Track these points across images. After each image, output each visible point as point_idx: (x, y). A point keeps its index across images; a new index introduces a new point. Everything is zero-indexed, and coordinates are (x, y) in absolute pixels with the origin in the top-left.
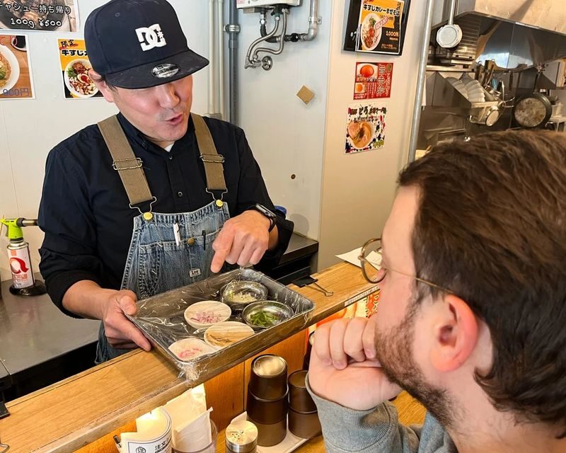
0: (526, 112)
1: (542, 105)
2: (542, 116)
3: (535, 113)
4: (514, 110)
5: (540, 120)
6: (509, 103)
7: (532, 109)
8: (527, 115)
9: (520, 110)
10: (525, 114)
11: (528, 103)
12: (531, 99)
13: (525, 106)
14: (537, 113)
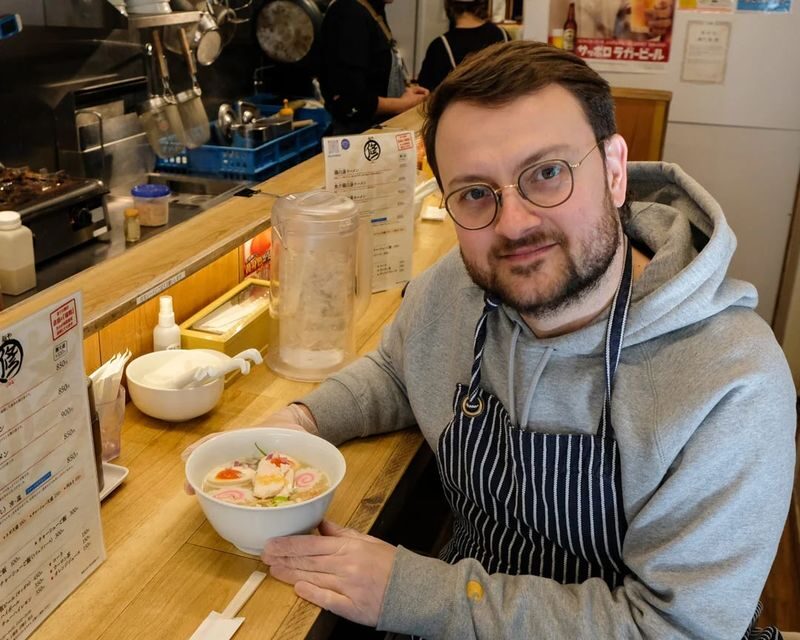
0: (276, 31)
1: (304, 16)
2: (306, 38)
3: (293, 32)
4: (252, 28)
5: (304, 47)
6: (239, 15)
7: (286, 24)
8: (279, 38)
9: (265, 27)
10: (276, 37)
11: (276, 13)
12: (281, 4)
13: (272, 18)
14: (298, 32)
